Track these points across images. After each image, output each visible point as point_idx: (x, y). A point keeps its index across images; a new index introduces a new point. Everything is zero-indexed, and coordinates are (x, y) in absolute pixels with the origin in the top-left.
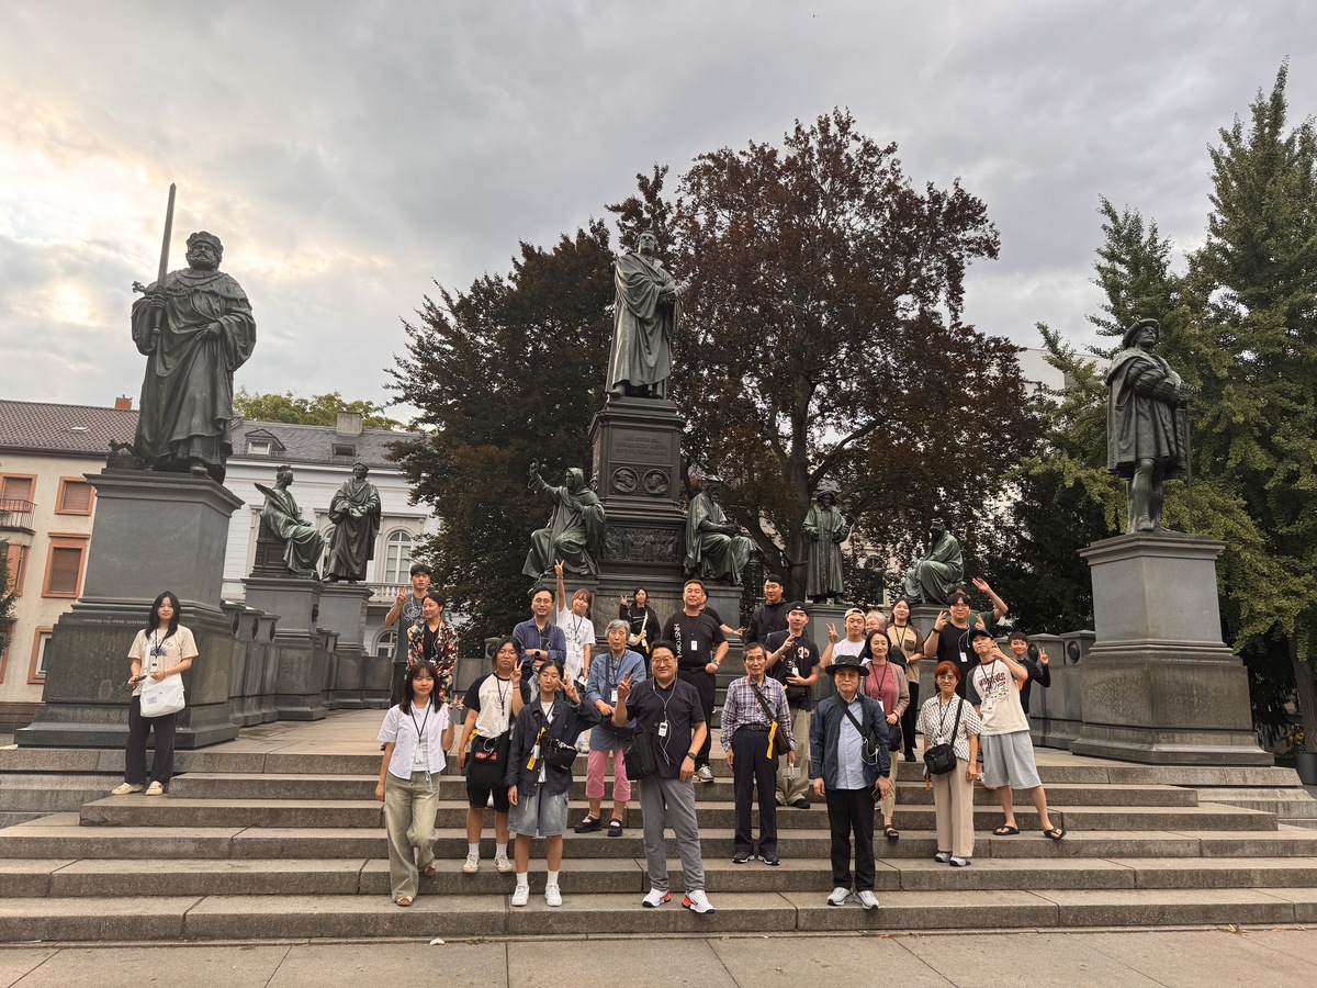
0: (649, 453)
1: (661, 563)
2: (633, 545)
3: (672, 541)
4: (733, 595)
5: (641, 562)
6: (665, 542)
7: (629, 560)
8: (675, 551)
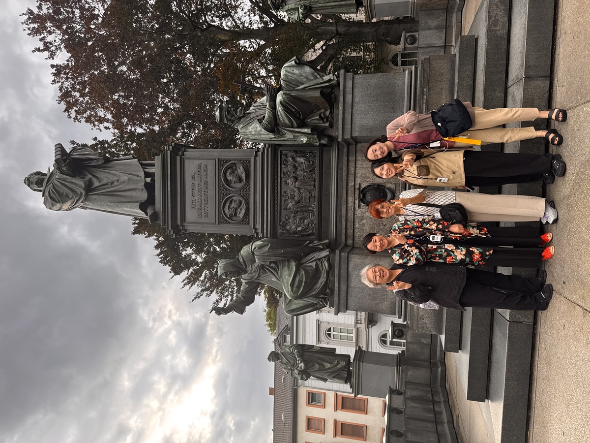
0: (206, 183)
1: (317, 169)
2: (299, 202)
3: (293, 158)
4: (349, 84)
5: (316, 193)
6: (295, 166)
7: (315, 206)
8: (303, 154)
